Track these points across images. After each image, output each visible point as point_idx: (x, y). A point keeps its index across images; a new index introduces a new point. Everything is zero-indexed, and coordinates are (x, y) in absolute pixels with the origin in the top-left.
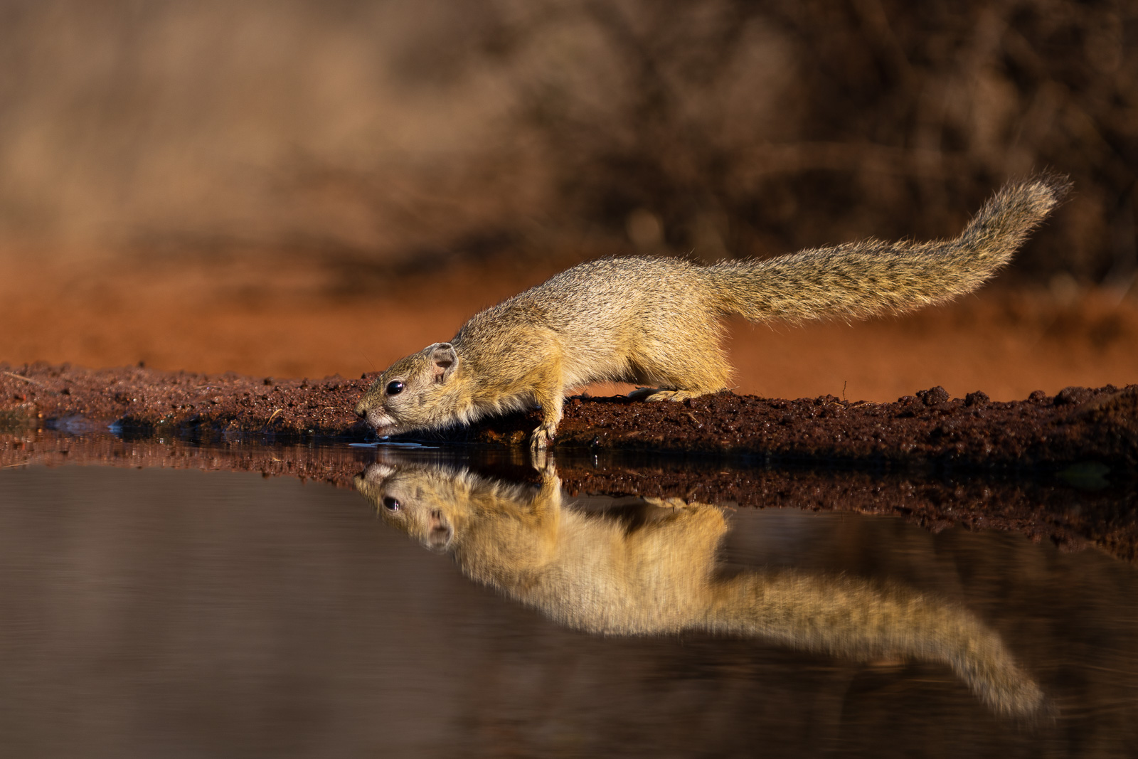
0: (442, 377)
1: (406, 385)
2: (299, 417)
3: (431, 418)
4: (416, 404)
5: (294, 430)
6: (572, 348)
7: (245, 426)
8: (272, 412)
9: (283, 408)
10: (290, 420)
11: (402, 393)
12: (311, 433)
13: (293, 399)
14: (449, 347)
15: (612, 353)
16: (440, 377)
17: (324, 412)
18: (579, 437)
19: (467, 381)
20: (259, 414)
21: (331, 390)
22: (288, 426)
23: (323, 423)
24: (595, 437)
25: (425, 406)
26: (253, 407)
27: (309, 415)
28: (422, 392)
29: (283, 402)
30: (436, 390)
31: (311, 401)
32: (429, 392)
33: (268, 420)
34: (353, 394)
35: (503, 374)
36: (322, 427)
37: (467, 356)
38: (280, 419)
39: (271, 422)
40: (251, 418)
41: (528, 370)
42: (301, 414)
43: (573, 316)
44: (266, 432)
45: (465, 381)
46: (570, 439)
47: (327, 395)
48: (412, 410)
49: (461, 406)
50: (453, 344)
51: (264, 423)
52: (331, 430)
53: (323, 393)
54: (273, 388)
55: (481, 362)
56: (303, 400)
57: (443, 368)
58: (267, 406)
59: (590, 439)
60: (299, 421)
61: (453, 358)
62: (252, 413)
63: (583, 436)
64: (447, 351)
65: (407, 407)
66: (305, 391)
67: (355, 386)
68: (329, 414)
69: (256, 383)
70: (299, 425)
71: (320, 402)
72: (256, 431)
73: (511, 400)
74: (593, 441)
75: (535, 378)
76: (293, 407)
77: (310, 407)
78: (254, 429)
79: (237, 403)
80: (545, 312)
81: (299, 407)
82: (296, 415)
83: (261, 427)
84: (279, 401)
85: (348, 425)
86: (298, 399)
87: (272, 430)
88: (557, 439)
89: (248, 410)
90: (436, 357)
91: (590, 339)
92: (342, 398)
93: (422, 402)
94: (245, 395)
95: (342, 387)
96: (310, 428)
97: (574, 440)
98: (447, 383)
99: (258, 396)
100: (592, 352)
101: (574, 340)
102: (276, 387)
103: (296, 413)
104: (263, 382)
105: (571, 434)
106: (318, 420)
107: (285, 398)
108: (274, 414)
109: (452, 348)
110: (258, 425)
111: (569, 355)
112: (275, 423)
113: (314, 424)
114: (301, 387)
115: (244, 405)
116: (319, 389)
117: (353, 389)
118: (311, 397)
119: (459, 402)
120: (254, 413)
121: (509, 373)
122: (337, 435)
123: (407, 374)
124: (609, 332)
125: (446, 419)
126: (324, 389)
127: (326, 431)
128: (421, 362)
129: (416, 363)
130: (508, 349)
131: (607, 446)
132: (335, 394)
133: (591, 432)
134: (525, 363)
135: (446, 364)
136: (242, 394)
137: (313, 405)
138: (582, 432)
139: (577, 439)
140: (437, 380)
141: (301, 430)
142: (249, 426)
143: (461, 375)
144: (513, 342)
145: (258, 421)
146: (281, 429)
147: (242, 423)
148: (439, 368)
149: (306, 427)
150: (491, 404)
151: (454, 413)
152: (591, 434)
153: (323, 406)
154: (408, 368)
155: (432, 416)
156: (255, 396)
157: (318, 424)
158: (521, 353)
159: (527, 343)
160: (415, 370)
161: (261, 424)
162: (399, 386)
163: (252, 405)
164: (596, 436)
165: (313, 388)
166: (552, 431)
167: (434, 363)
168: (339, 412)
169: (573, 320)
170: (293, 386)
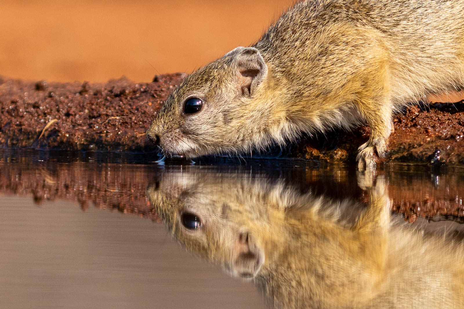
0: (249, 89)
1: (206, 101)
2: (78, 130)
3: (240, 139)
4: (220, 123)
5: (72, 144)
6: (402, 54)
7: (12, 140)
8: (45, 123)
9: (59, 118)
10: (67, 132)
11: (202, 112)
12: (92, 149)
13: (70, 107)
14: (254, 52)
15: (453, 60)
16: (246, 90)
17: (109, 123)
18: (417, 151)
19: (279, 92)
20: (29, 125)
21: (116, 96)
22: (65, 140)
23: (107, 135)
24: (436, 151)
25: (232, 124)
26: (22, 117)
27: (91, 126)
28: (226, 108)
29: (58, 111)
30: (242, 105)
31: (92, 109)
32: (234, 108)
33: (41, 132)
34: (143, 100)
35: (320, 83)
36: (106, 141)
37: (277, 62)
38: (54, 132)
39: (44, 135)
40: (20, 130)
41: (350, 77)
42: (80, 125)
43: (406, 15)
44: (38, 148)
45: (277, 92)
46: (405, 154)
47: (111, 103)
48: (216, 130)
49: (274, 122)
50: (260, 48)
51: (35, 137)
52: (117, 145)
53: (106, 100)
54: (47, 94)
55: (294, 70)
56: (83, 108)
57: (249, 78)
58: (39, 115)
59: (430, 153)
60: (78, 134)
61: (261, 65)
62: (20, 125)
63: (421, 149)
64: (253, 57)
65: (209, 127)
66: (85, 98)
67: (145, 91)
68: (114, 125)
69: (25, 89)
70: (78, 139)
71: (103, 111)
72: (25, 147)
73: (332, 114)
74: (433, 155)
75: (357, 85)
76: (71, 117)
77: (91, 117)
78: (24, 143)
79: (2, 112)
80: (371, 9)
81: (77, 116)
82: (74, 126)
83: (32, 141)
84: (54, 110)
85: (136, 138)
86: (76, 107)
87: (45, 145)
88: (389, 155)
89: (16, 121)
90: (240, 65)
91: (426, 43)
92: (130, 105)
93: (227, 120)
94: (13, 102)
95: (130, 92)
96: (91, 142)
97: (411, 155)
98: (256, 95)
99: (29, 104)
100: (429, 59)
101: (406, 44)
102: (50, 93)
103: (74, 125)
104: (34, 87)
105: (407, 148)
106: (101, 133)
107: (61, 106)
108: (48, 126)
109: (258, 53)
110: (29, 139)
111: (399, 61)
112: (49, 136)
113: (96, 137)
114: (81, 93)
115: (11, 115)
116: (101, 94)
117: (143, 94)
118: (92, 104)
119: (273, 118)
120: (24, 125)
121: (327, 81)
122: (124, 151)
123: (206, 88)
124: (449, 35)
125: (258, 139)
126: (107, 95)
127: (111, 145)
128: (222, 72)
129: (216, 74)
130: (324, 53)
131: (450, 162)
132: (121, 100)
133: (431, 145)
134: (345, 68)
135: (253, 73)
136: (9, 102)
137: (95, 114)
138: (420, 145)
139: (414, 154)
140: (243, 93)
141: (80, 144)
142: (18, 140)
143: (272, 84)
144: (330, 43)
145: (28, 134)
146: (56, 144)
147: (9, 137)
148: (245, 78)
149: (86, 140)
150: (310, 120)
151: (266, 131)
152: (432, 147)
153: (107, 115)
154: (206, 81)
155: (242, 135)
156: (24, 103)
157: (101, 137)
158: (341, 56)
159: (347, 43)
160: (215, 82)
161: (33, 138)
162: (198, 103)
163: (21, 114)
164: (437, 149)
165: (95, 94)
166: (382, 147)
167: (238, 73)
168: (126, 123)
169: (404, 19)
170: (70, 92)
